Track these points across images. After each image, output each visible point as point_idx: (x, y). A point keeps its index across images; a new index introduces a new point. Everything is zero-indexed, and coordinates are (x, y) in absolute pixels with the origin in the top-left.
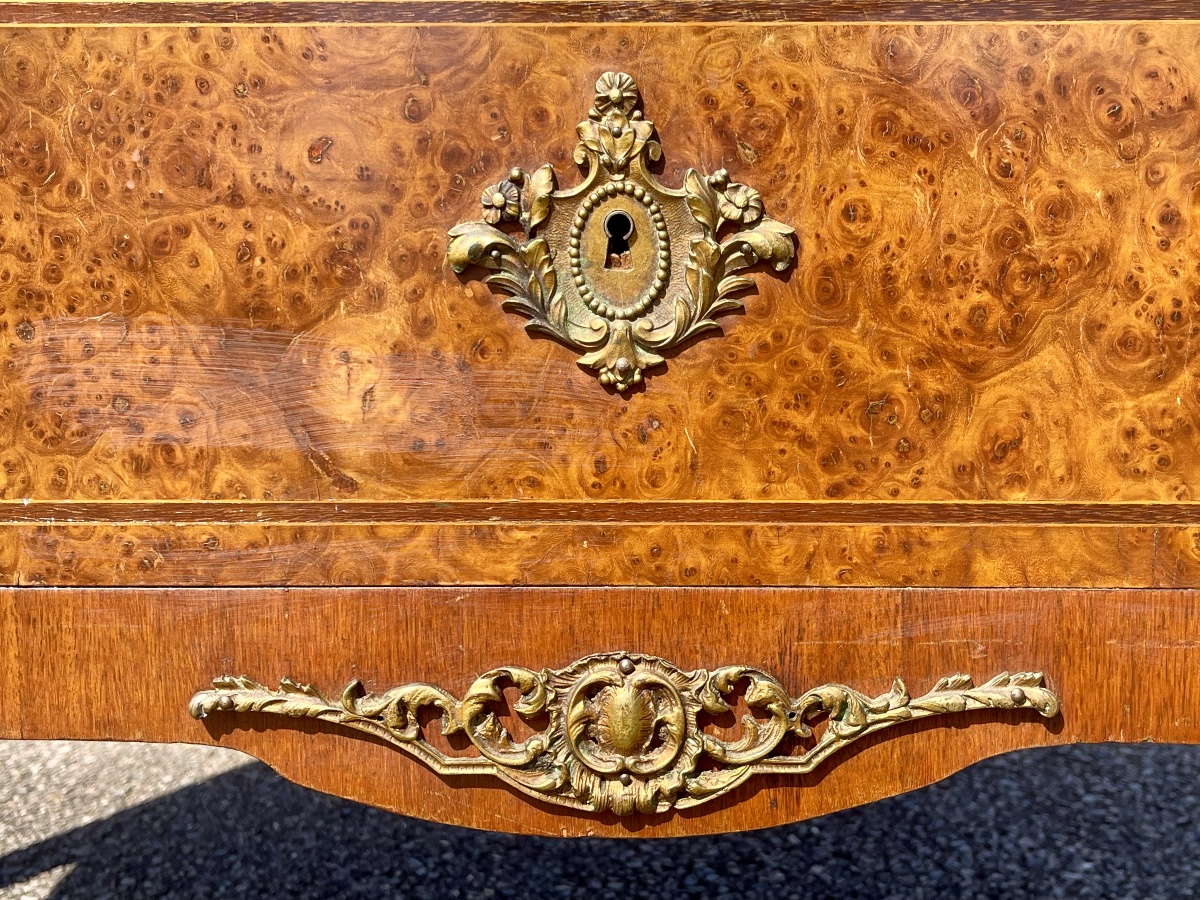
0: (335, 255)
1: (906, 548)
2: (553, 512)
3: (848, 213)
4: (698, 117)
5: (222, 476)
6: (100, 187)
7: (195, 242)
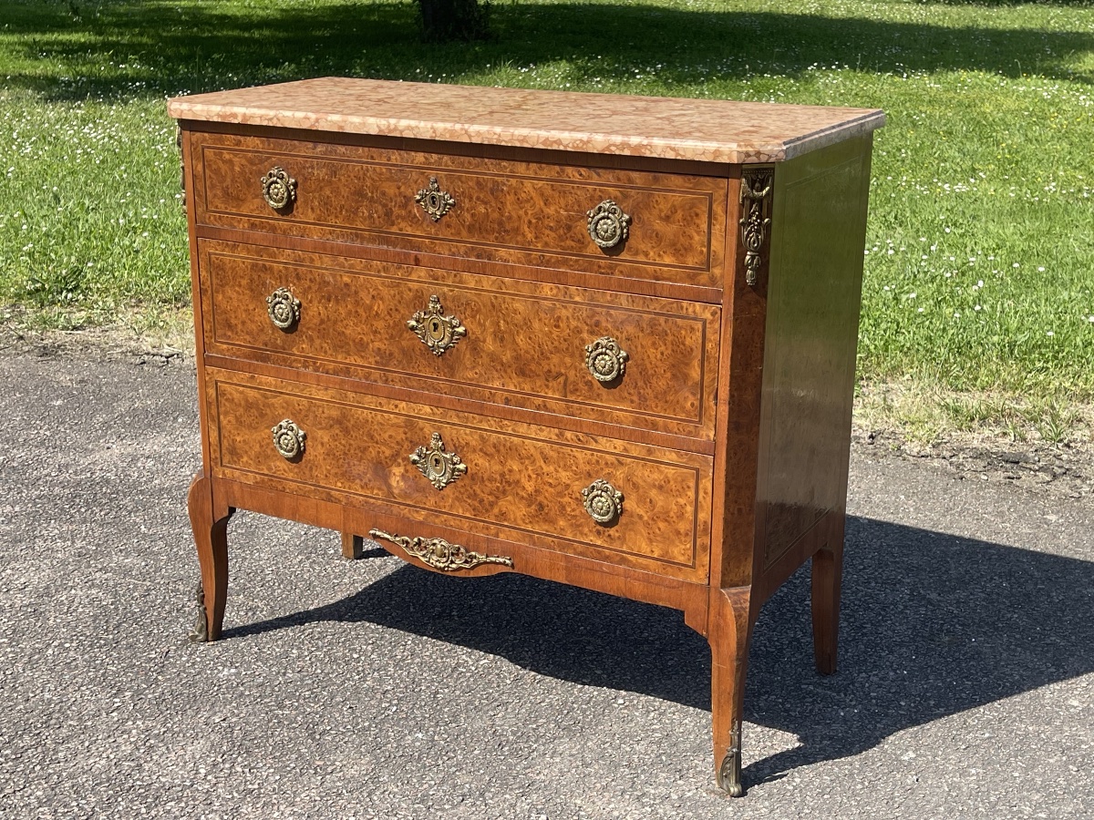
0: (393, 456)
1: (487, 529)
2: (428, 509)
3: (476, 464)
4: (451, 443)
5: (375, 492)
6: (356, 437)
7: (371, 449)
